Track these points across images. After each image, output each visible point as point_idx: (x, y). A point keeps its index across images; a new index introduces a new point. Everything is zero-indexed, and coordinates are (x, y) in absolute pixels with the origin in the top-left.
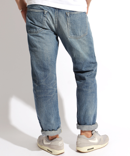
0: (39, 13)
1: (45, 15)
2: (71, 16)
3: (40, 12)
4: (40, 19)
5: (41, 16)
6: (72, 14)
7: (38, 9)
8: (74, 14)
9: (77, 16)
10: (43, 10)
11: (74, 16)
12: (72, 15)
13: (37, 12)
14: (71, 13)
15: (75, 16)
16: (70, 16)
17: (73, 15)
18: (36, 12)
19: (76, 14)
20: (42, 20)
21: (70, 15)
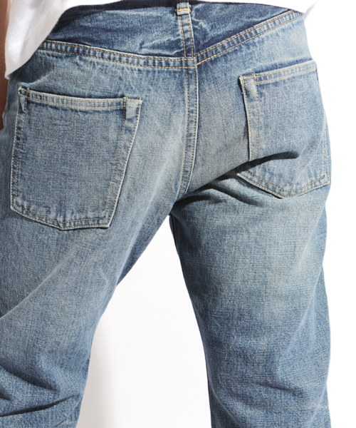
0: (97, 114)
1: (130, 120)
2: (264, 91)
3: (100, 109)
4: (104, 143)
5: (107, 128)
6: (269, 81)
7: (90, 97)
8: (278, 79)
9: (294, 87)
10: (118, 100)
11: (280, 89)
12: (272, 87)
13: (86, 112)
14: (265, 78)
15: (285, 88)
16: (261, 94)
17: (276, 84)
18: (83, 108)
19: (286, 78)
20: (116, 147)
21: (260, 87)
